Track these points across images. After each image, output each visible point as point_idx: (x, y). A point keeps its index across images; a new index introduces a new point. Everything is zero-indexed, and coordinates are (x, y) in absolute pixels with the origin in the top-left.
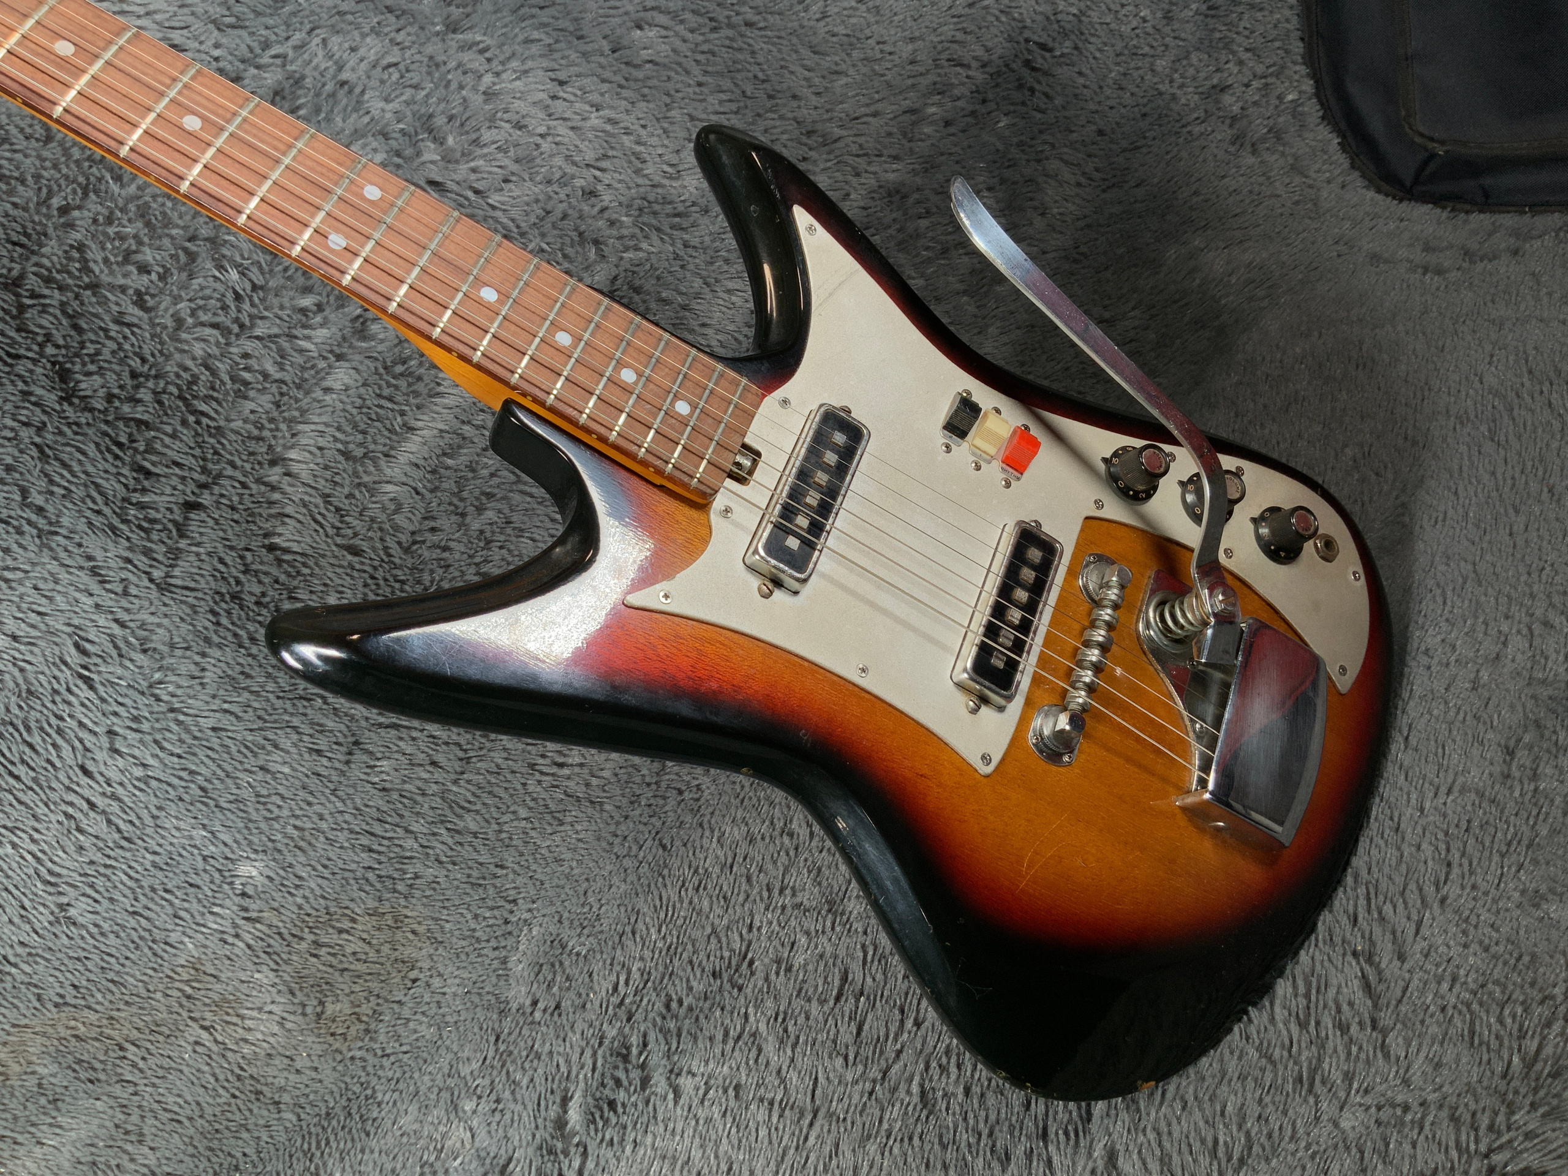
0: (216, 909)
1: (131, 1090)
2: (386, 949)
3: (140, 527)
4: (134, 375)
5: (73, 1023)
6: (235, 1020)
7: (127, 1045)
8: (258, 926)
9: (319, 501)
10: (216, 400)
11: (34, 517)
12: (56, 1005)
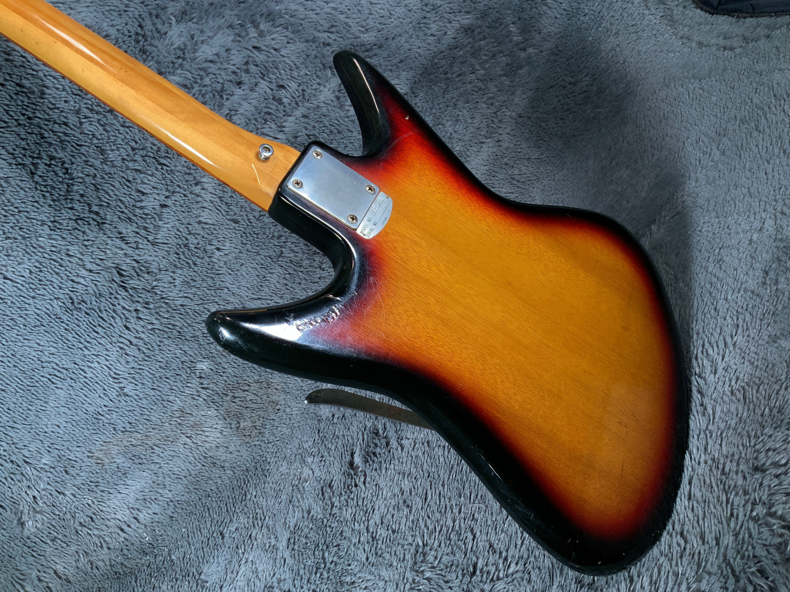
0: (189, 385)
1: (158, 466)
2: (265, 397)
3: (141, 217)
4: (133, 149)
5: (130, 439)
6: (200, 433)
7: (154, 447)
8: (208, 391)
9: (218, 200)
10: (169, 158)
11: (95, 217)
12: (122, 432)
